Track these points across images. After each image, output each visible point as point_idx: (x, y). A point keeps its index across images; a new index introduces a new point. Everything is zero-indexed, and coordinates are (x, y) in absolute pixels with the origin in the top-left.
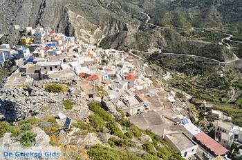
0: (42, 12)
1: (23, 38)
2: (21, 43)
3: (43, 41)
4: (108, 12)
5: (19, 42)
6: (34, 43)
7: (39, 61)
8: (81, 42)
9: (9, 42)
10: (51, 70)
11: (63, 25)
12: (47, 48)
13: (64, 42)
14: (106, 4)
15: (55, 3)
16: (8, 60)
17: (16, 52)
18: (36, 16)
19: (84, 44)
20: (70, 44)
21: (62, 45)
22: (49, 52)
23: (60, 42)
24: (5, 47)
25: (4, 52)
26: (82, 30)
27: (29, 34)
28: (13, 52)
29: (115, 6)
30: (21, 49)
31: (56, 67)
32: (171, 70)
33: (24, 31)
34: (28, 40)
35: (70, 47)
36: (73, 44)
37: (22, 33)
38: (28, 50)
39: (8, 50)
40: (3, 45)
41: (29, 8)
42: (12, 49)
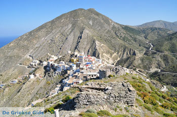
0: (79, 42)
1: (72, 58)
2: (71, 61)
3: (83, 61)
4: (121, 42)
6: (78, 62)
8: (105, 63)
9: (64, 60)
11: (92, 50)
12: (87, 65)
13: (96, 62)
14: (121, 37)
15: (88, 36)
16: (63, 71)
17: (68, 66)
19: (107, 64)
20: (99, 64)
21: (95, 64)
22: (89, 68)
23: (93, 62)
25: (61, 66)
26: (104, 54)
27: (76, 56)
28: (66, 66)
29: (127, 38)
30: (71, 65)
31: (95, 75)
32: (167, 85)
33: (73, 55)
34: (75, 60)
36: (101, 63)
38: (75, 66)
39: (63, 65)
40: (61, 62)
41: (72, 39)
42: (66, 64)
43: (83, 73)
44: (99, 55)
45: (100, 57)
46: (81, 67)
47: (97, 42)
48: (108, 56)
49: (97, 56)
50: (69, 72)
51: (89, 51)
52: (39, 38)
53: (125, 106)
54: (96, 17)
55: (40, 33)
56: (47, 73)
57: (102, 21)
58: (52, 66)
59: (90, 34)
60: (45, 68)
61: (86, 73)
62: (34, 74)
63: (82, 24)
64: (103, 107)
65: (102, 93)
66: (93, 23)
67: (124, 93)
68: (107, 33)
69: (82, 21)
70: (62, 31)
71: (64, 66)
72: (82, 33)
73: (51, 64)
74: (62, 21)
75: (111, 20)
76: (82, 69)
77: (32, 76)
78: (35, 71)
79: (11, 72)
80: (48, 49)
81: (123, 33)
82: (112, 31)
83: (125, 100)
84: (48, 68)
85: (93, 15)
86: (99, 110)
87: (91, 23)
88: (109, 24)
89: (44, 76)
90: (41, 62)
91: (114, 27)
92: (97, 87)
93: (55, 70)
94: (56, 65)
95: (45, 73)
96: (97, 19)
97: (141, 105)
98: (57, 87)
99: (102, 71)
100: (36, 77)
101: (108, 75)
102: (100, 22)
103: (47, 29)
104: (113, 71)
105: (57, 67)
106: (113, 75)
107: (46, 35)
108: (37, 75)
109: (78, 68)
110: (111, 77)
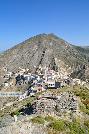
0: (43, 58)
1: (37, 71)
3: (45, 73)
4: (74, 59)
5: (35, 73)
6: (41, 74)
7: (46, 82)
8: (62, 75)
9: (31, 72)
10: (52, 85)
11: (52, 65)
12: (48, 76)
13: (55, 74)
14: (74, 55)
15: (49, 54)
16: (30, 80)
17: (34, 77)
19: (63, 76)
21: (54, 75)
22: (49, 78)
23: (53, 74)
24: (29, 75)
25: (29, 76)
26: (62, 68)
27: (40, 70)
28: (32, 77)
29: (79, 56)
30: (36, 76)
31: (54, 85)
33: (38, 68)
34: (39, 72)
35: (57, 77)
36: (58, 75)
37: (37, 69)
38: (39, 77)
41: (37, 56)
42: (32, 75)
43: (44, 82)
44: (57, 69)
45: (58, 70)
46: (43, 78)
47: (56, 59)
48: (64, 69)
49: (56, 69)
50: (34, 81)
51: (50, 66)
52: (12, 55)
53: (70, 112)
54: (56, 40)
55: (13, 52)
56: (18, 82)
57: (60, 43)
58: (22, 77)
59: (51, 53)
60: (17, 78)
61: (47, 82)
62: (8, 83)
63: (45, 45)
64: (51, 113)
65: (53, 102)
66: (53, 45)
67: (69, 102)
68: (64, 52)
69: (45, 43)
70: (29, 50)
71: (31, 77)
72: (44, 52)
73: (21, 75)
74: (30, 43)
75: (67, 42)
76: (44, 79)
77: (7, 84)
78: (9, 80)
80: (19, 63)
81: (76, 52)
82: (67, 51)
83: (70, 107)
84: (19, 78)
85: (53, 39)
86: (48, 116)
87: (51, 44)
88: (65, 45)
89: (16, 84)
90: (14, 73)
91: (68, 48)
92: (50, 96)
93: (24, 80)
94: (25, 76)
95: (17, 82)
97: (83, 111)
98: (25, 93)
99: (57, 83)
100: (10, 85)
101: (62, 86)
102: (58, 44)
103: (19, 48)
104: (66, 82)
105: (25, 77)
106: (65, 86)
107: (18, 54)
108: (11, 83)
109: (41, 79)
110: (64, 87)
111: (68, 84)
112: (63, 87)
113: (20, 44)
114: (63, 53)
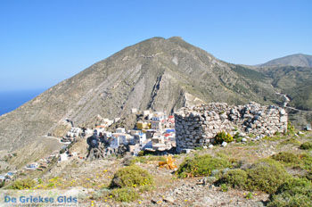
0: (155, 95)
2: (136, 127)
3: (160, 127)
6: (151, 128)
7: (161, 147)
9: (125, 125)
12: (167, 134)
14: (230, 84)
15: (170, 84)
16: (122, 145)
17: (132, 137)
18: (148, 99)
22: (170, 139)
24: (120, 131)
25: (119, 136)
27: (146, 118)
28: (128, 137)
29: (241, 87)
30: (137, 134)
33: (141, 115)
34: (144, 125)
37: (139, 117)
38: (144, 136)
39: (123, 134)
40: (119, 129)
41: (141, 90)
42: (127, 133)
46: (155, 137)
47: (187, 95)
50: (132, 147)
51: (172, 111)
52: (84, 88)
54: (185, 51)
55: (86, 81)
56: (92, 150)
57: (196, 58)
59: (175, 80)
60: (90, 140)
62: (68, 153)
63: (160, 64)
66: (179, 62)
68: (205, 78)
69: (160, 59)
70: (124, 77)
71: (124, 137)
72: (159, 79)
73: (101, 134)
74: (125, 59)
75: (211, 56)
76: (157, 141)
77: (64, 157)
78: (70, 146)
79: (32, 148)
80: (99, 107)
81: (233, 78)
82: (214, 75)
84: (94, 141)
85: (179, 48)
87: (175, 61)
88: (208, 63)
91: (216, 69)
93: (107, 144)
94: (109, 134)
95: (89, 150)
96: (185, 55)
99: (186, 120)
100: (72, 158)
101: (210, 135)
102: (192, 60)
103: (98, 73)
104: (230, 119)
105: (110, 138)
106: (231, 134)
107: (97, 85)
108: (74, 154)
109: (150, 140)
110: (225, 144)
111: (247, 125)
112: (218, 140)
113: (102, 61)
114: (203, 81)
